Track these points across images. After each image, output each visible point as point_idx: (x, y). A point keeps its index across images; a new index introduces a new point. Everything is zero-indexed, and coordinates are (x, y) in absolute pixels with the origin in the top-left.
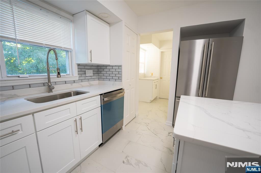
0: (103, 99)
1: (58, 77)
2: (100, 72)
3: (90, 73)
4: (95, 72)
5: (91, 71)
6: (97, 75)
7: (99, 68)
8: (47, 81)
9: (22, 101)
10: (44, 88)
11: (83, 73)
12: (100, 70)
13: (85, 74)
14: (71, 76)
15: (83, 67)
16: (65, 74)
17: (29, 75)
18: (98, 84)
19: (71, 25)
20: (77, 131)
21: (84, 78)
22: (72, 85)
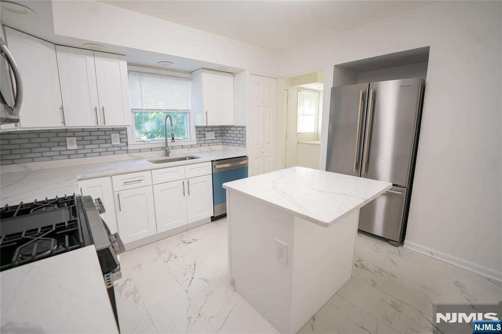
0: (215, 167)
1: (172, 142)
2: (223, 135)
3: (211, 136)
4: (217, 135)
5: (213, 134)
6: (221, 138)
7: (223, 128)
8: (165, 146)
9: (145, 161)
10: (162, 152)
11: (203, 136)
12: (224, 132)
13: (205, 137)
14: (189, 139)
15: (203, 129)
16: (182, 138)
17: (152, 139)
18: (222, 150)
19: (190, 84)
20: (184, 193)
21: (203, 142)
22: (189, 150)
